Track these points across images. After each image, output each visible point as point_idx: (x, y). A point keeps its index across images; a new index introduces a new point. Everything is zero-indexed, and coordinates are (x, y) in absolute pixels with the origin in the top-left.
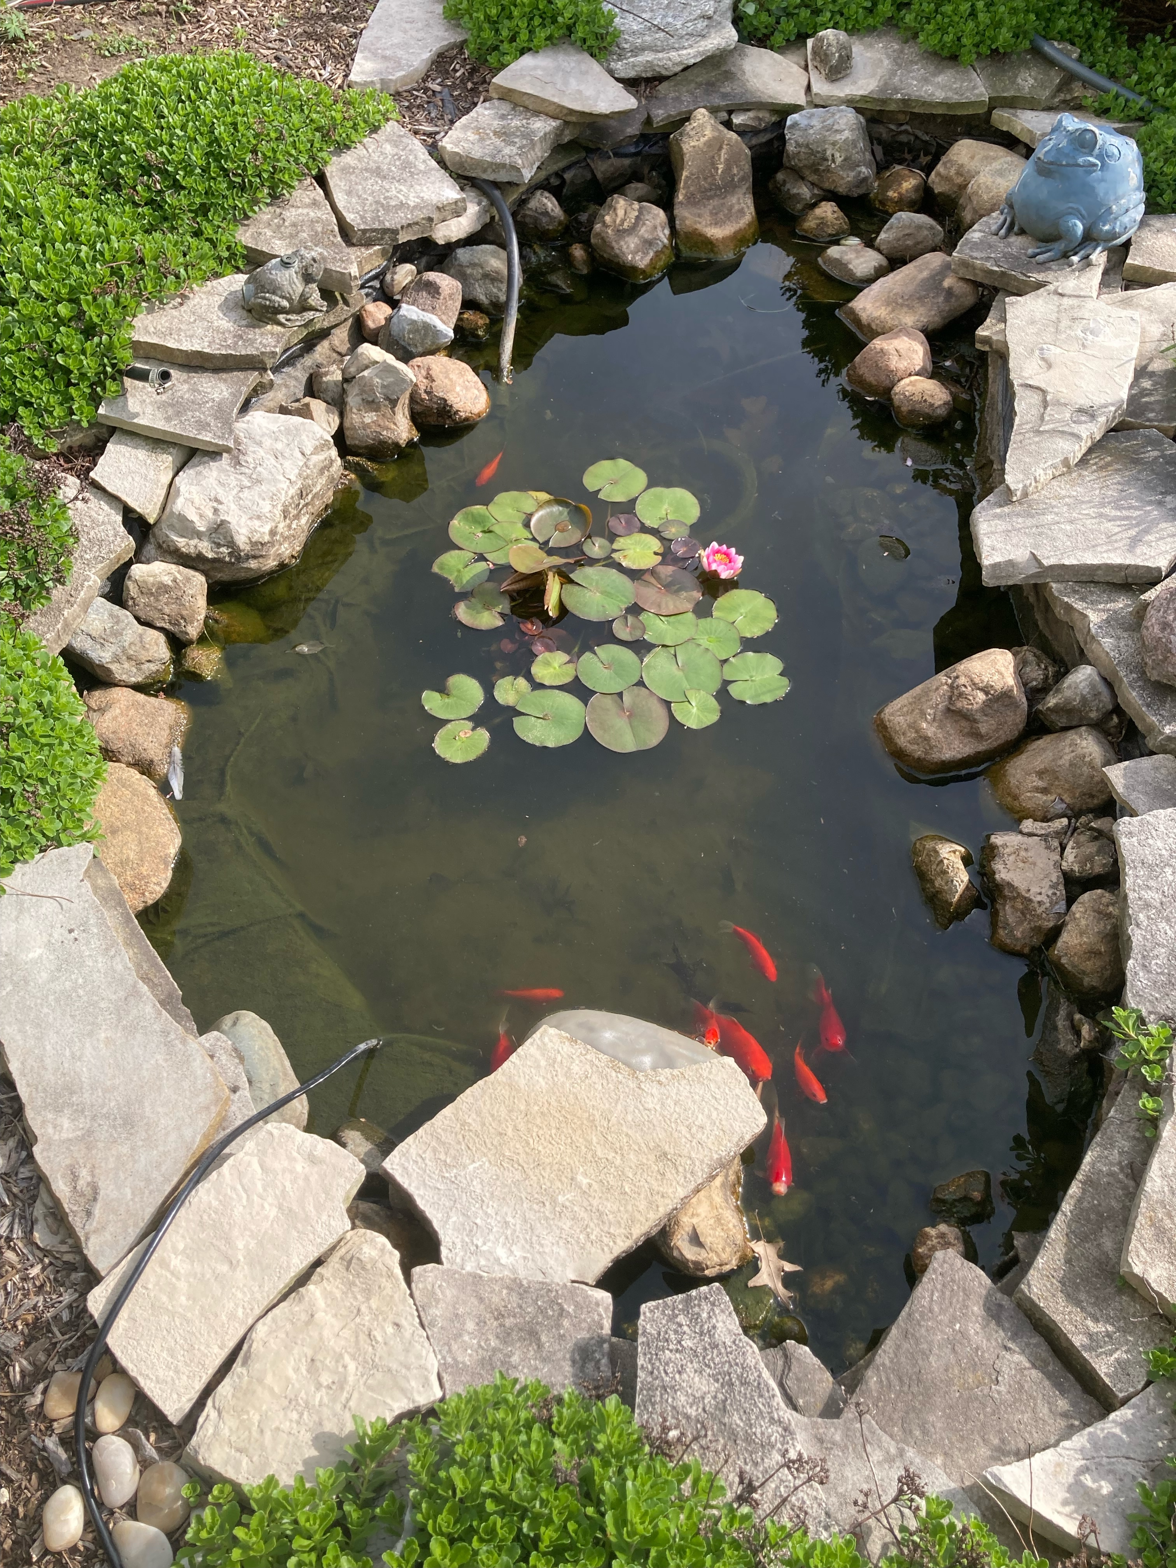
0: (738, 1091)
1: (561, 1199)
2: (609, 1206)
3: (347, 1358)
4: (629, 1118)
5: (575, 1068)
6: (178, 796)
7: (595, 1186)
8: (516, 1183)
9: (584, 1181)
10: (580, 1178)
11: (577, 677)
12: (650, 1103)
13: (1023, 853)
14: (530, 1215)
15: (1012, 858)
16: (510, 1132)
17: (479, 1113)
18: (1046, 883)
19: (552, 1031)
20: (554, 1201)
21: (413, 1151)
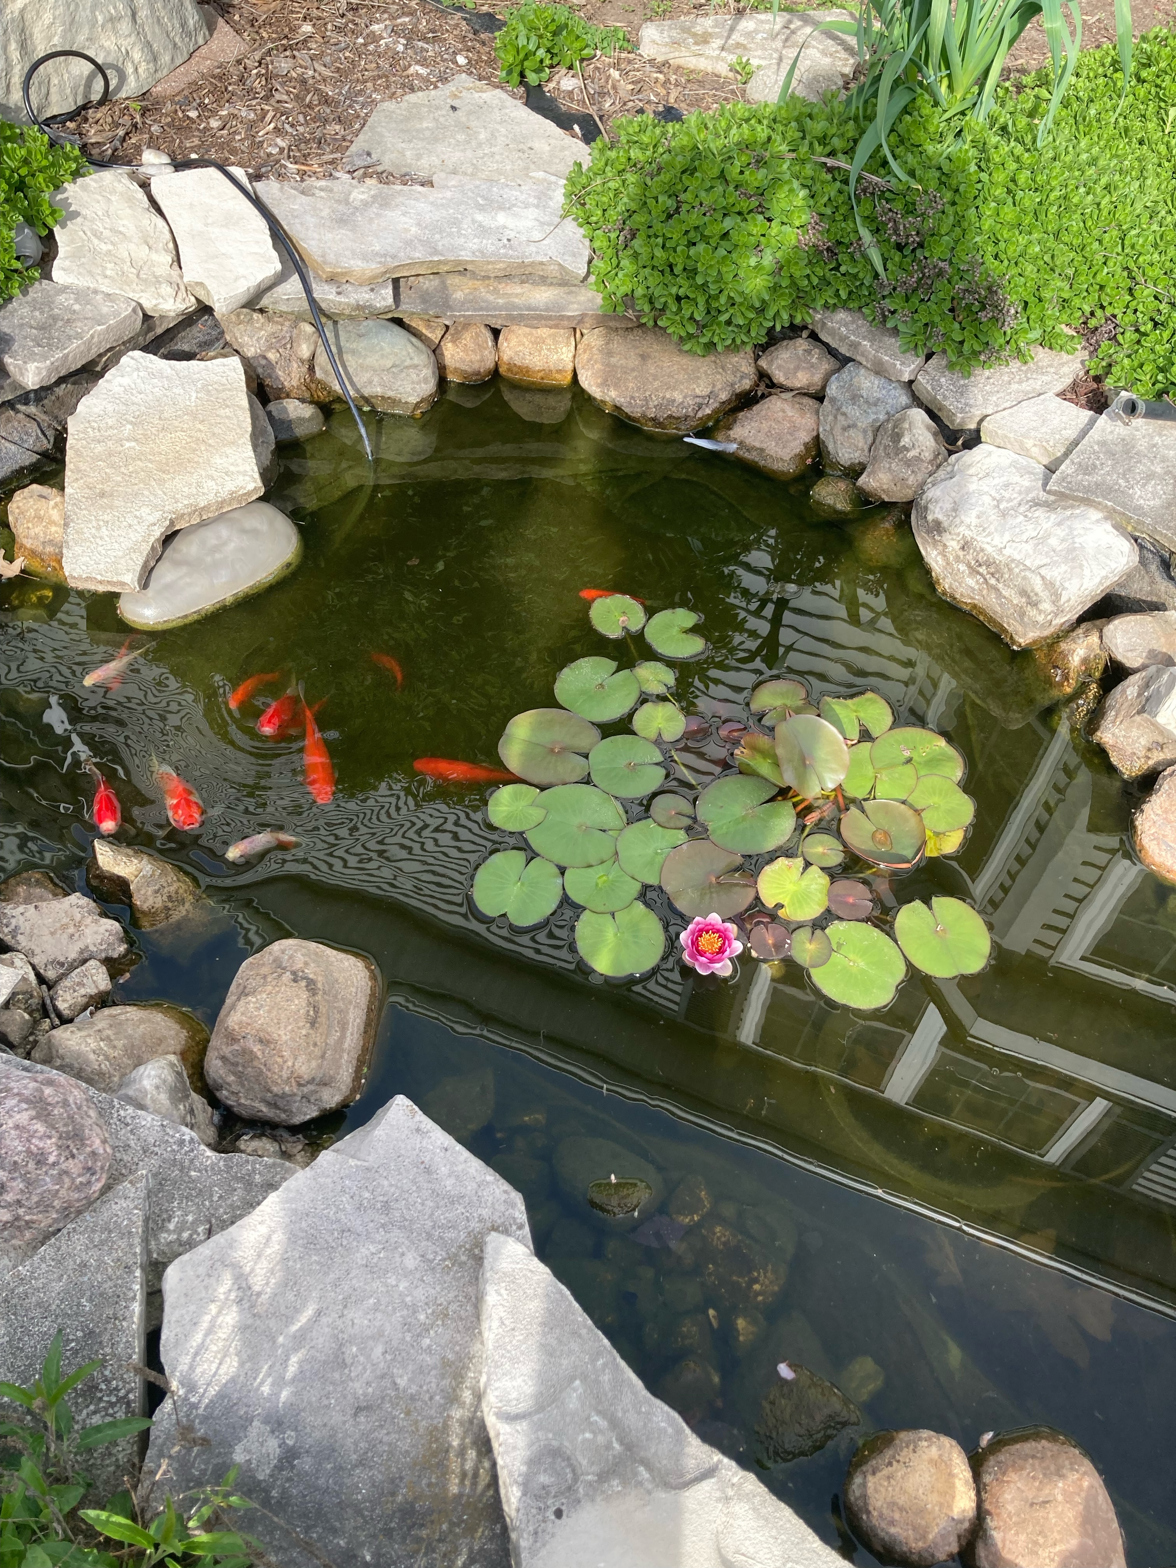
0: (102, 566)
1: (129, 427)
2: (99, 448)
3: (111, 247)
4: (146, 493)
5: (211, 483)
6: (686, 439)
7: (120, 449)
8: (162, 412)
9: (128, 445)
10: (133, 444)
11: (634, 733)
12: (145, 511)
13: (71, 930)
14: (134, 408)
15: (78, 917)
16: (201, 427)
17: (228, 417)
18: (25, 927)
19: (251, 486)
20: (131, 423)
21: (233, 374)
